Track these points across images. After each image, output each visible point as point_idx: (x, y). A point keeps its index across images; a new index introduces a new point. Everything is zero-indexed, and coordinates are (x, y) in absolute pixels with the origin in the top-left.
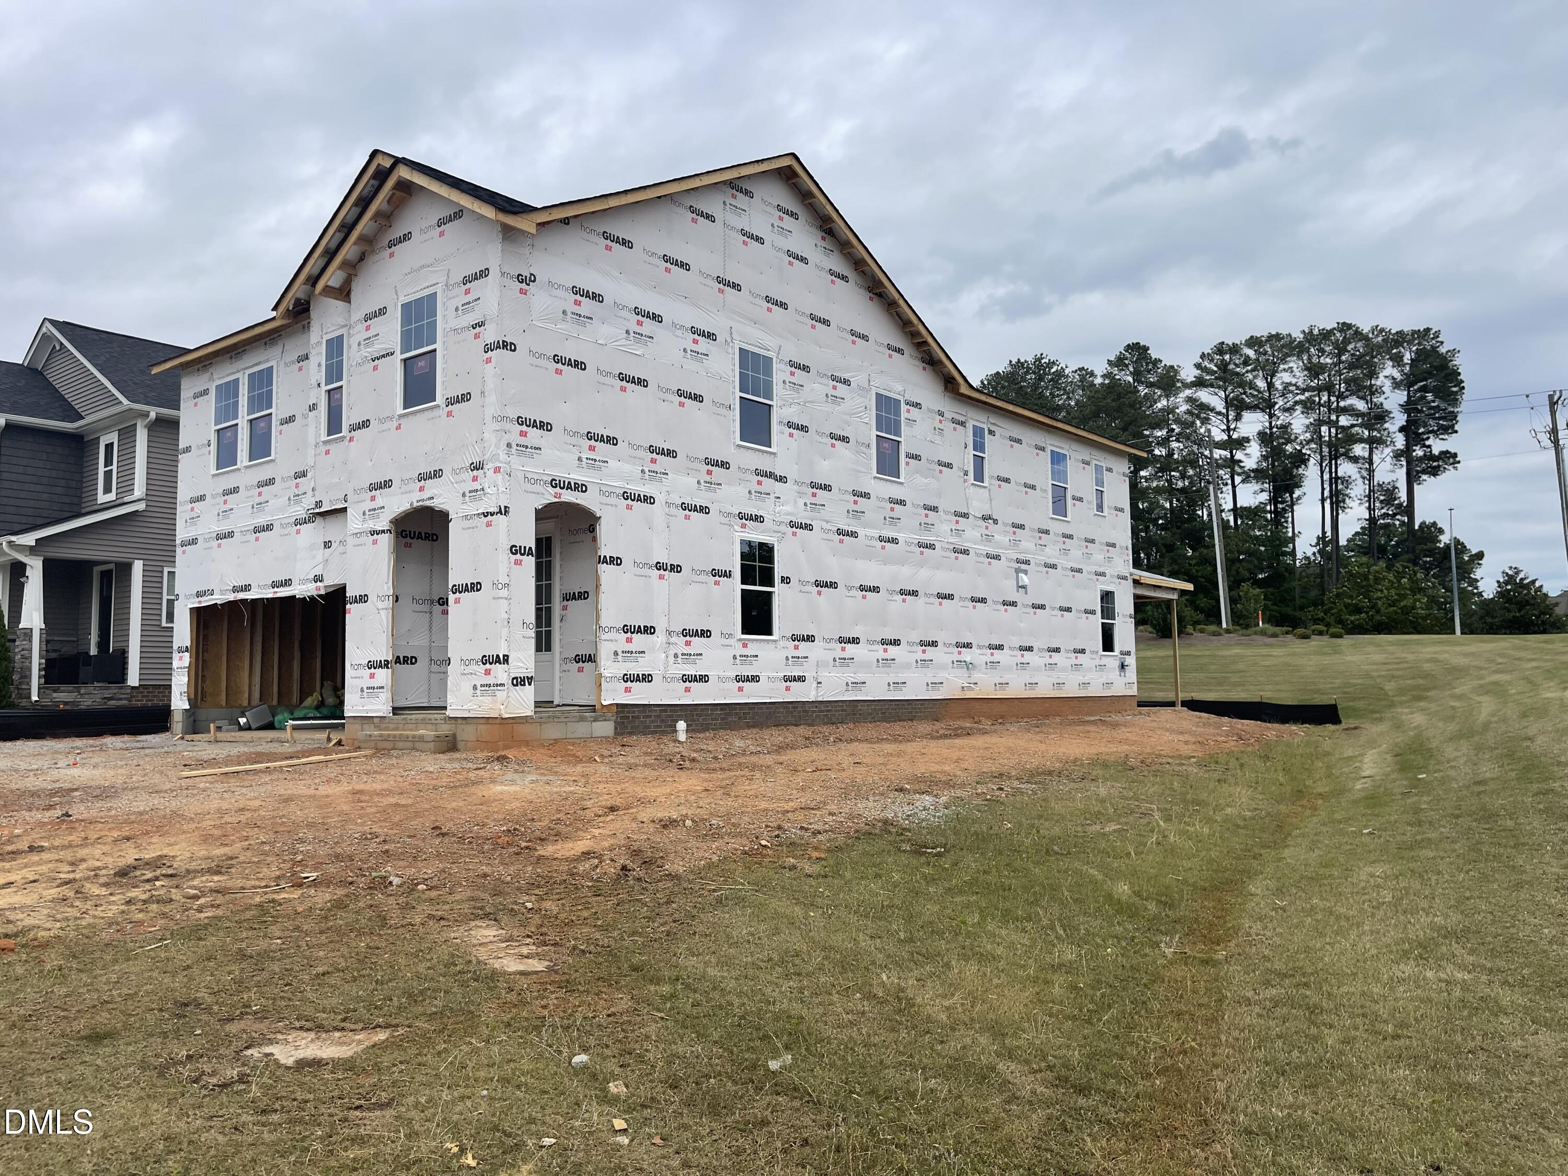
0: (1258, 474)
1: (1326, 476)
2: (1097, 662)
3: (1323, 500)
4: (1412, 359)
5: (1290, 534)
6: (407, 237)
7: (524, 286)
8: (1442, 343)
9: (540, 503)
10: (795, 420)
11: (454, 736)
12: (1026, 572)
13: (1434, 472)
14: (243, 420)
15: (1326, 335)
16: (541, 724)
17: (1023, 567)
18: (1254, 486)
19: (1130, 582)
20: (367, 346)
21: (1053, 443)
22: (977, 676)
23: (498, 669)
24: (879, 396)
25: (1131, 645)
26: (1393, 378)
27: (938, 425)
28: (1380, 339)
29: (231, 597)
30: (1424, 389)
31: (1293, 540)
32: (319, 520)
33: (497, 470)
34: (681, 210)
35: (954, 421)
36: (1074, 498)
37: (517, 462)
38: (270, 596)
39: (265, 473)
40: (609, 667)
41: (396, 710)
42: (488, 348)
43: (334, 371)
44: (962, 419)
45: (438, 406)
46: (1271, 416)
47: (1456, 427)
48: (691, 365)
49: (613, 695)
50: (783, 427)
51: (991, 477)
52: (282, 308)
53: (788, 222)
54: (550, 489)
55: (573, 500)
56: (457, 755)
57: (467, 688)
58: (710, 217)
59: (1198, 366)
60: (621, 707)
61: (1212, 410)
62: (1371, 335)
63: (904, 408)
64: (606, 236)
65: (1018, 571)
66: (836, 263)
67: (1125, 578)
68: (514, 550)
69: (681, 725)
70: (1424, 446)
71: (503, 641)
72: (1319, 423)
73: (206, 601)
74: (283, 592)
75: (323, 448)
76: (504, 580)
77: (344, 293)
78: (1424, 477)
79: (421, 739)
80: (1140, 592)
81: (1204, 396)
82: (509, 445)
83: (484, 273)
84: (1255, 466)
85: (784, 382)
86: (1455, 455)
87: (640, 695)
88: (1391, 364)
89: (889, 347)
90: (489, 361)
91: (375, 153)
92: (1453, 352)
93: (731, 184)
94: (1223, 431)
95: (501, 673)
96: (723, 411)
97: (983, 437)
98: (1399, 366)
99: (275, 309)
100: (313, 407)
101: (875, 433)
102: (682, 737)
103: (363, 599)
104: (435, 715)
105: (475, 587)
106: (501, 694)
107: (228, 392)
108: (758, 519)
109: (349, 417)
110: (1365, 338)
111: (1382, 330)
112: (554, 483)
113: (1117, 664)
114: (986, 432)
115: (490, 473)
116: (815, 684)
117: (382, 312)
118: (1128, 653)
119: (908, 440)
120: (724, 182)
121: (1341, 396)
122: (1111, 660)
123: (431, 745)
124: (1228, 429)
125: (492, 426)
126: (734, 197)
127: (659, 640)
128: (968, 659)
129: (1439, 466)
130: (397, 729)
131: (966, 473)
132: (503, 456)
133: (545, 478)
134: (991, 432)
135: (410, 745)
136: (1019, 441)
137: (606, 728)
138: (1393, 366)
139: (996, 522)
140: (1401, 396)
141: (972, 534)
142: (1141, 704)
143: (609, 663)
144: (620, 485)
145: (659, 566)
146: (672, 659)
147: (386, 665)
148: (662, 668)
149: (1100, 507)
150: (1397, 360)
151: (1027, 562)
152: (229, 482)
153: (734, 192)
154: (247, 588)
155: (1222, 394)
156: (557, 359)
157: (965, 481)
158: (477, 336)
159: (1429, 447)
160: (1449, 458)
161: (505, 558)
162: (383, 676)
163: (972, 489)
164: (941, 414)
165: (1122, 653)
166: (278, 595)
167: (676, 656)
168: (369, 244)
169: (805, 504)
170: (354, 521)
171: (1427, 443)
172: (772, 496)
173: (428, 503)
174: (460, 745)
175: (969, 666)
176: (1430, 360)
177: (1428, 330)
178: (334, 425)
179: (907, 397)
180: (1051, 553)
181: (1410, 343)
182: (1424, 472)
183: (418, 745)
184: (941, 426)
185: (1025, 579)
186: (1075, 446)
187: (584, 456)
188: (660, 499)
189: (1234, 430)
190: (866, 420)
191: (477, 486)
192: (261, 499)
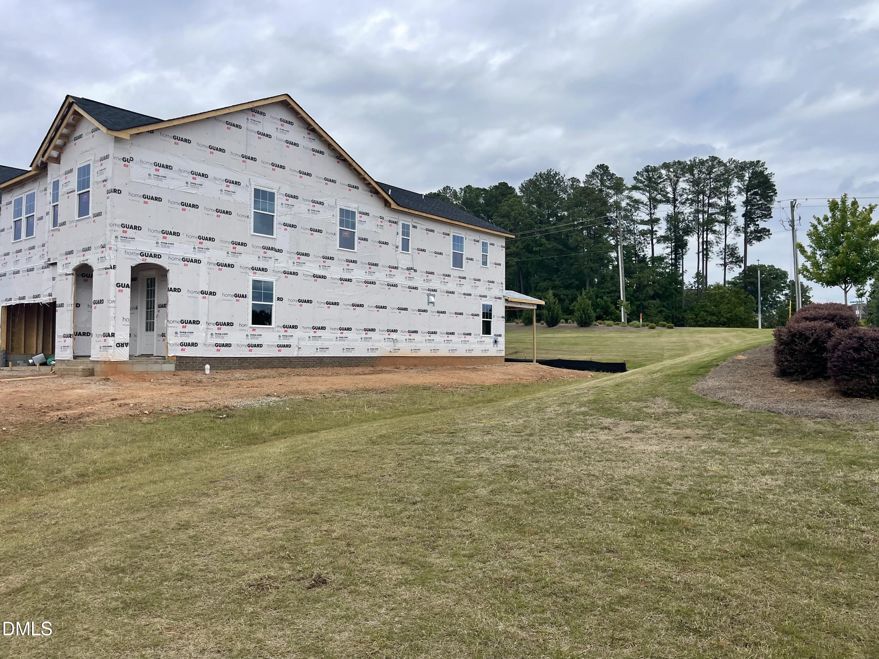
0: (664, 239)
1: (701, 240)
2: (479, 340)
3: (698, 253)
4: (749, 178)
5: (681, 272)
6: (80, 136)
7: (126, 163)
8: (766, 169)
9: (134, 263)
10: (288, 222)
11: (93, 369)
12: (434, 296)
13: (759, 239)
14: (23, 217)
15: (702, 163)
16: (133, 364)
17: (432, 293)
18: (662, 245)
19: (503, 300)
20: (66, 186)
21: (454, 232)
22: (398, 345)
23: (110, 339)
24: (341, 210)
25: (502, 331)
26: (739, 188)
27: (379, 223)
28: (733, 166)
29: (18, 302)
30: (756, 194)
31: (682, 275)
32: (51, 267)
33: (110, 248)
34: (221, 124)
35: (390, 221)
36: (467, 259)
37: (120, 245)
38: (33, 302)
39: (31, 243)
40: (171, 339)
41: (75, 357)
42: (108, 192)
43: (56, 197)
44: (395, 220)
45: (90, 217)
46: (675, 206)
47: (772, 215)
48: (225, 197)
49: (175, 351)
50: (280, 226)
51: (413, 249)
52: (34, 165)
53: (287, 126)
54: (140, 257)
55: (154, 262)
56: (93, 378)
57: (98, 347)
58: (239, 127)
59: (635, 178)
60: (179, 358)
61: (642, 203)
62: (728, 164)
63: (357, 215)
64: (175, 138)
65: (428, 295)
66: (317, 145)
67: (500, 298)
68: (118, 285)
69: (207, 367)
70: (755, 224)
71: (111, 327)
72: (697, 211)
73: (9, 303)
74: (37, 301)
75: (51, 233)
76: (113, 299)
77: (57, 160)
78: (754, 242)
79: (77, 370)
80: (510, 305)
81: (637, 195)
82: (116, 237)
83: (107, 157)
84: (663, 234)
85: (282, 204)
86: (769, 231)
87: (190, 352)
88: (737, 180)
89: (349, 186)
90: (108, 198)
91: (68, 96)
92: (771, 174)
93: (252, 110)
94: (648, 214)
95: (111, 341)
96: (244, 219)
97: (408, 229)
98: (742, 181)
99: (31, 166)
100: (48, 214)
101: (338, 228)
102: (207, 372)
103: (62, 305)
104: (85, 360)
105: (101, 302)
106: (111, 351)
107: (18, 202)
108: (264, 270)
109: (60, 221)
110: (725, 165)
111: (734, 161)
112: (142, 254)
113: (492, 340)
114: (411, 227)
115: (108, 249)
116: (297, 349)
117: (71, 171)
118: (500, 336)
119: (359, 231)
120: (248, 109)
121: (709, 197)
122: (488, 339)
123: (80, 373)
124: (651, 214)
125: (109, 228)
126: (253, 116)
127: (202, 327)
128: (394, 338)
129: (761, 236)
130: (73, 366)
131: (397, 247)
132: (113, 242)
133: (137, 252)
134: (414, 227)
135: (73, 373)
136: (432, 231)
137: (171, 367)
138: (738, 182)
139: (415, 271)
140: (743, 198)
141: (399, 278)
142: (507, 360)
143: (173, 337)
144: (181, 254)
145: (202, 292)
146: (209, 336)
147: (70, 336)
148: (204, 340)
149: (485, 263)
150: (741, 178)
151: (435, 291)
152: (18, 247)
153: (254, 113)
154: (24, 298)
155: (648, 194)
156: (144, 197)
157: (396, 251)
158: (104, 186)
159: (758, 225)
160: (766, 232)
161: (113, 289)
162: (70, 341)
163: (401, 255)
164: (382, 218)
165: (495, 335)
166: (36, 302)
167: (212, 334)
168: (67, 138)
169: (294, 263)
170: (60, 269)
171: (757, 223)
172: (273, 259)
173: (86, 262)
174: (95, 374)
175: (395, 341)
176: (758, 178)
177: (758, 162)
178: (55, 224)
179: (360, 210)
180: (451, 287)
181: (748, 168)
182: (754, 239)
183: (76, 373)
184: (382, 224)
185: (432, 299)
186: (469, 233)
187: (160, 241)
188: (204, 261)
189: (653, 214)
190: (334, 222)
191: (103, 255)
192: (30, 256)
